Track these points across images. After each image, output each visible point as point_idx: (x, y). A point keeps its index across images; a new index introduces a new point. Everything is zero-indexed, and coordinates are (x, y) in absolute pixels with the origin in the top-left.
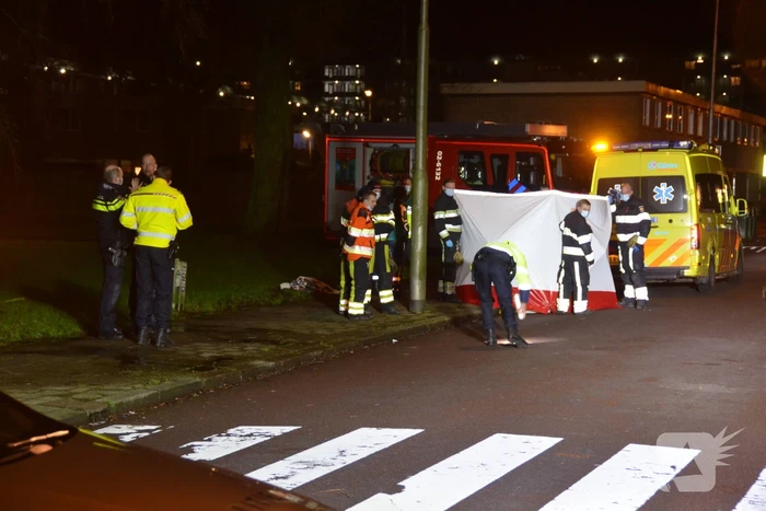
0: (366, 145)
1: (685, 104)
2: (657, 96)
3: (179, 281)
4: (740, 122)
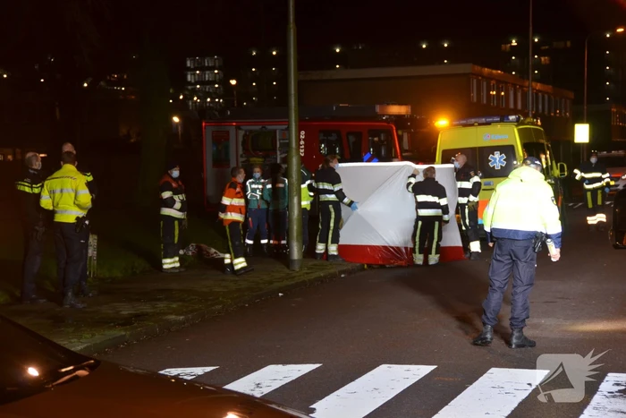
0: (238, 128)
1: (506, 83)
2: (483, 77)
3: (92, 252)
4: (552, 97)
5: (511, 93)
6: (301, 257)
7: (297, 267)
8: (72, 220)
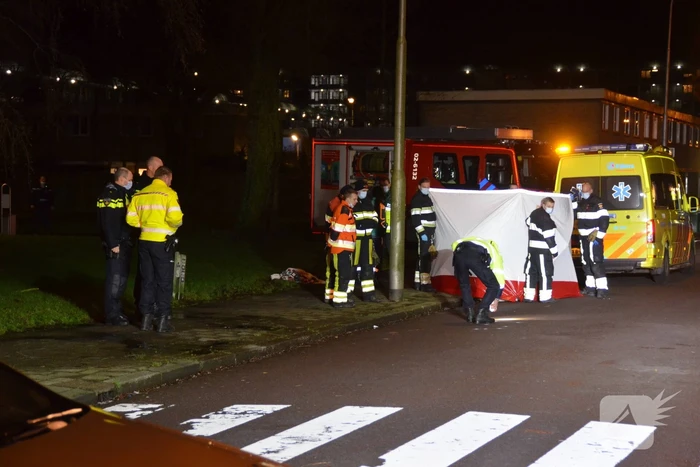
0: (349, 148)
1: (641, 110)
2: (616, 103)
3: (179, 273)
4: (692, 127)
5: (647, 121)
6: (402, 287)
7: (396, 298)
8: (161, 238)
